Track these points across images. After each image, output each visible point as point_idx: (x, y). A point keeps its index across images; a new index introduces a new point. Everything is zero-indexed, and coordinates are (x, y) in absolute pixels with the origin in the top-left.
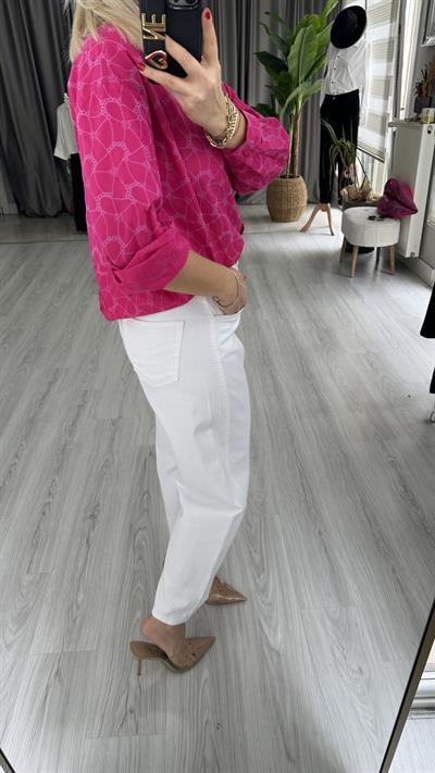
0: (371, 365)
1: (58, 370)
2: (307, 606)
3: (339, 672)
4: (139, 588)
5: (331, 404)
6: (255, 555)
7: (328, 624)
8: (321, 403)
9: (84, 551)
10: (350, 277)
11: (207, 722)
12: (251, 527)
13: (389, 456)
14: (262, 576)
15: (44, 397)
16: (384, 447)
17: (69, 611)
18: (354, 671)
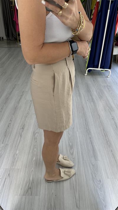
0: (108, 89)
1: (16, 84)
2: (85, 159)
3: (93, 181)
4: (35, 150)
6: (70, 143)
7: (91, 166)
8: (92, 99)
9: (19, 138)
11: (53, 193)
12: (69, 135)
13: (112, 116)
14: (72, 150)
15: (11, 92)
16: (111, 114)
17: (14, 156)
18: (98, 181)
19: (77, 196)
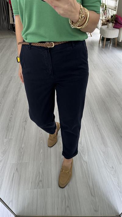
1: (12, 77)
2: (94, 148)
3: (106, 168)
4: (41, 143)
7: (102, 153)
9: (23, 131)
10: (103, 48)
13: (118, 102)
15: (8, 85)
18: (111, 168)
19: (91, 184)
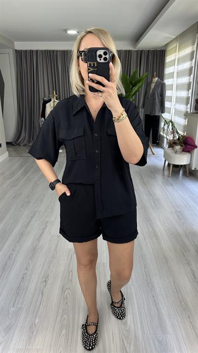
0: (178, 216)
4: (65, 318)
5: (159, 234)
8: (155, 232)
9: (40, 298)
10: (169, 177)
13: (187, 260)
16: (184, 256)
17: (31, 327)
